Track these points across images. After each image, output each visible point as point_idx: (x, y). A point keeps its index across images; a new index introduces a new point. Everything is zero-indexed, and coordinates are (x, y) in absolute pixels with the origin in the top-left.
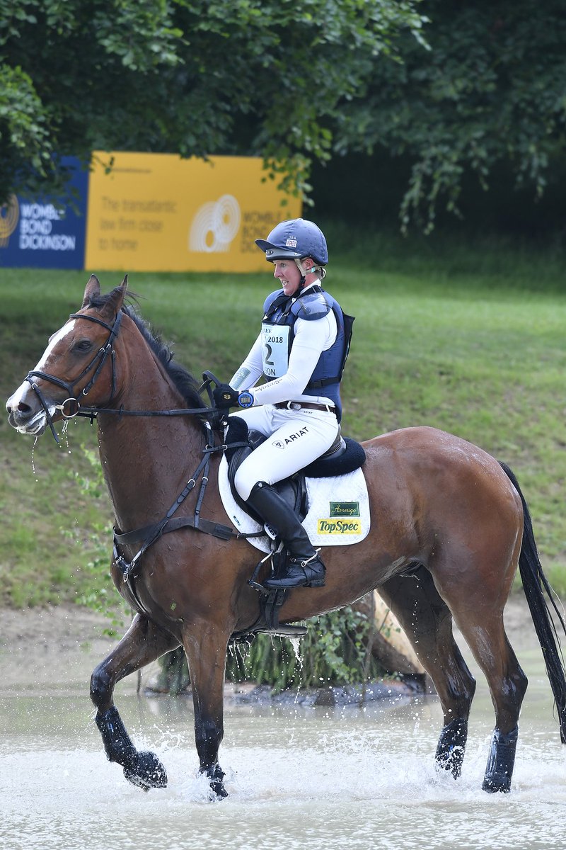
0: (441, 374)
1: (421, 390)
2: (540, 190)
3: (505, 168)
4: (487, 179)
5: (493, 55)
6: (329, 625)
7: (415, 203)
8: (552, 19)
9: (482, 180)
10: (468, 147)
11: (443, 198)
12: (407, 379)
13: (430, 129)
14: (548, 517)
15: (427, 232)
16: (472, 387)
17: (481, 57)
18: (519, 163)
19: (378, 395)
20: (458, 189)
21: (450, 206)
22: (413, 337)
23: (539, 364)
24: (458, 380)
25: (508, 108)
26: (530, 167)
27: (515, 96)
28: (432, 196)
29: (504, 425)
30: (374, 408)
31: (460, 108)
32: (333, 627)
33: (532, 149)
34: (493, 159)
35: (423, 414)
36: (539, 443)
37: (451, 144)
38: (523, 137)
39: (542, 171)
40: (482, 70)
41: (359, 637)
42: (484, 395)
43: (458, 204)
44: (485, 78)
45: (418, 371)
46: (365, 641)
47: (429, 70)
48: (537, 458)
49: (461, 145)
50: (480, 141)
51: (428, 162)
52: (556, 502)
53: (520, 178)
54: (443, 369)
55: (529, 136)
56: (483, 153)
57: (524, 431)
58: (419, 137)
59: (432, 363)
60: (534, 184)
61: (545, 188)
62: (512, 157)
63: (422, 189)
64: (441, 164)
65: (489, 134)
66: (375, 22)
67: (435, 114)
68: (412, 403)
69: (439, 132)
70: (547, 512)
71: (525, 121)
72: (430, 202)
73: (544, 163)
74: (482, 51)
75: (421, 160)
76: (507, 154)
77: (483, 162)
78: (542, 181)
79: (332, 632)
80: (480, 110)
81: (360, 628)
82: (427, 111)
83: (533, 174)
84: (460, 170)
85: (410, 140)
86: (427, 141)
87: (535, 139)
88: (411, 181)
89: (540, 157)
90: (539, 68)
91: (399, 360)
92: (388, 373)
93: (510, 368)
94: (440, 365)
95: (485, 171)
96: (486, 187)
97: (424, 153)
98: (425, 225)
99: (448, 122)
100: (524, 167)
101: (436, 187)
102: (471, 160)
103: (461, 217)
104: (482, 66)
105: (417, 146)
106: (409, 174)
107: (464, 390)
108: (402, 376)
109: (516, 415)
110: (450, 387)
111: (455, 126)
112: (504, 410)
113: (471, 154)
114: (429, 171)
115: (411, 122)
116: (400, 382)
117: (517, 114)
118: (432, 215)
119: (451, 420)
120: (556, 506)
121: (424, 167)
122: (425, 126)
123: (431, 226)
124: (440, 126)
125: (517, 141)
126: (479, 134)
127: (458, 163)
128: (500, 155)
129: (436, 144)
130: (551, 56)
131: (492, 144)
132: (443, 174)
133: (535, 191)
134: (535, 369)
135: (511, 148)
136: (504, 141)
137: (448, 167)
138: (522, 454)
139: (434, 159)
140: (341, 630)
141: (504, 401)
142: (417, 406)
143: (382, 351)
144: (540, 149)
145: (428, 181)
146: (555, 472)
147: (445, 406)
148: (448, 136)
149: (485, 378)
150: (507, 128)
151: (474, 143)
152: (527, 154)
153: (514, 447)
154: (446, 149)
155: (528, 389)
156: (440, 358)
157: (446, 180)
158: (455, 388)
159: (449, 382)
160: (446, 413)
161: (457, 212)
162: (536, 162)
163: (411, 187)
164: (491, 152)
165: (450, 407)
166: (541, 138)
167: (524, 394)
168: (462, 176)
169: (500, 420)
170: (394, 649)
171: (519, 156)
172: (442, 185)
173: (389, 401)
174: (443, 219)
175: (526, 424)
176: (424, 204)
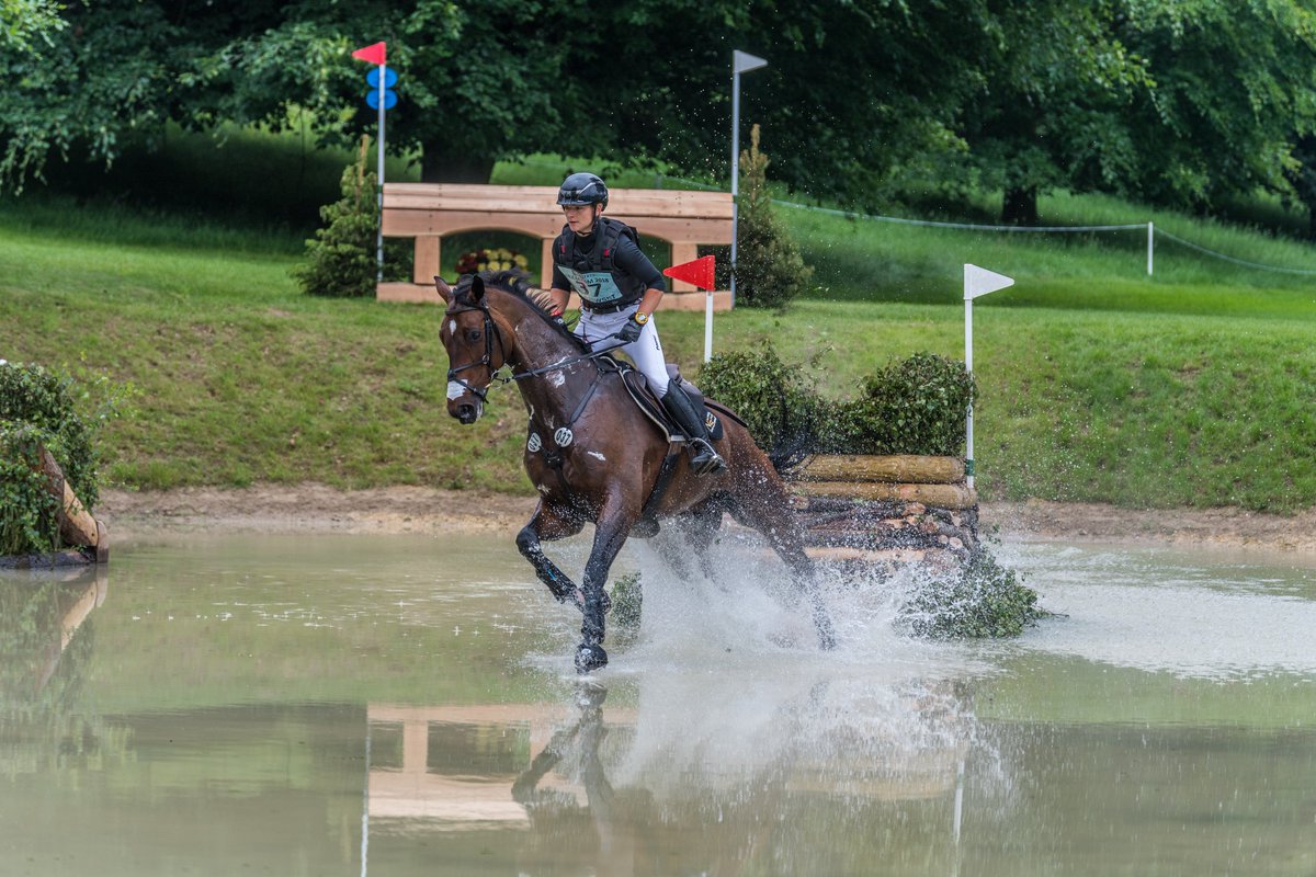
0: (57, 304)
1: (42, 317)
2: (109, 162)
3: (82, 144)
4: (67, 153)
5: (75, 55)
6: (28, 504)
7: (9, 170)
8: (122, 28)
9: (63, 154)
10: (53, 127)
11: (31, 167)
12: (31, 308)
13: (24, 113)
14: (146, 422)
15: (17, 193)
16: (82, 315)
17: (66, 55)
18: (93, 141)
19: (9, 320)
20: (44, 160)
21: (37, 174)
22: (31, 273)
23: (132, 299)
24: (71, 310)
25: (85, 97)
26: (101, 145)
27: (90, 87)
28: (23, 165)
29: (108, 347)
30: (7, 330)
31: (49, 95)
32: (32, 506)
33: (103, 129)
34: (72, 137)
35: (45, 337)
36: (136, 362)
37: (40, 124)
38: (96, 120)
39: (111, 147)
40: (67, 65)
41: (52, 514)
42: (91, 323)
43: (44, 172)
44: (70, 71)
45: (40, 301)
46: (56, 519)
47: (26, 65)
48: (135, 374)
49: (48, 125)
50: (63, 123)
51: (22, 138)
52: (152, 410)
53: (93, 153)
54: (58, 301)
55: (101, 119)
56: (65, 132)
57: (124, 353)
58: (16, 118)
59: (50, 296)
60: (105, 158)
61: (113, 161)
62: (87, 135)
63: (15, 159)
64: (32, 140)
65: (72, 117)
66: (26, 24)
67: (29, 101)
68: (35, 327)
69: (31, 115)
70: (145, 419)
71: (98, 108)
72: (21, 170)
73: (113, 141)
74: (67, 50)
75: (16, 136)
76: (84, 132)
77: (64, 140)
78: (111, 155)
79: (31, 510)
80: (63, 98)
81: (53, 507)
82: (22, 98)
83: (104, 150)
84: (47, 145)
85: (9, 121)
86: (21, 122)
87: (105, 121)
88: (7, 152)
89: (109, 136)
90: (111, 66)
91: (24, 292)
92: (16, 302)
93: (109, 302)
94: (56, 298)
95: (66, 147)
96: (66, 159)
97: (18, 131)
98: (16, 188)
99: (38, 108)
100: (96, 144)
101: (27, 158)
102: (56, 137)
103: (46, 183)
104: (67, 62)
105: (14, 125)
106: (6, 147)
107: (76, 317)
108: (27, 305)
109: (117, 339)
110: (65, 314)
111: (43, 111)
112: (107, 335)
113: (56, 132)
114: (21, 145)
115: (10, 106)
116: (26, 310)
117: (93, 102)
118: (22, 180)
119: (67, 342)
120: (152, 414)
121: (17, 142)
122: (21, 110)
123: (21, 189)
124: (32, 110)
125: (92, 123)
126: (62, 117)
127: (45, 140)
128: (78, 133)
129: (29, 125)
130: (120, 57)
131: (72, 125)
132: (33, 148)
133: (106, 164)
134: (128, 303)
135: (86, 128)
136: (81, 123)
137: (37, 143)
138: (122, 371)
139: (26, 136)
140: (38, 508)
141: (106, 328)
142: (39, 330)
143: (9, 284)
144: (109, 130)
145: (20, 153)
146: (149, 386)
147: (61, 330)
148: (37, 118)
149: (92, 308)
150: (84, 113)
151: (58, 125)
152: (99, 133)
153: (117, 365)
154: (36, 128)
155: (125, 318)
156: (54, 292)
157: (35, 152)
158: (68, 317)
159: (63, 311)
160: (63, 336)
161: (42, 178)
162: (106, 140)
163: (6, 157)
164: (71, 131)
165: (66, 332)
166: (109, 120)
167: (123, 322)
168: (48, 150)
169: (105, 343)
170: (74, 525)
171: (93, 135)
172: (32, 156)
173: (18, 325)
174: (31, 184)
175: (126, 346)
176: (16, 170)
